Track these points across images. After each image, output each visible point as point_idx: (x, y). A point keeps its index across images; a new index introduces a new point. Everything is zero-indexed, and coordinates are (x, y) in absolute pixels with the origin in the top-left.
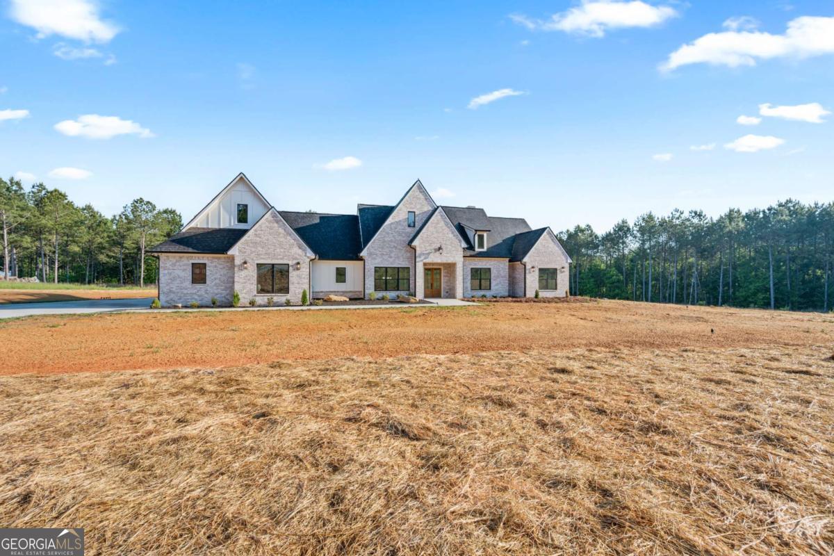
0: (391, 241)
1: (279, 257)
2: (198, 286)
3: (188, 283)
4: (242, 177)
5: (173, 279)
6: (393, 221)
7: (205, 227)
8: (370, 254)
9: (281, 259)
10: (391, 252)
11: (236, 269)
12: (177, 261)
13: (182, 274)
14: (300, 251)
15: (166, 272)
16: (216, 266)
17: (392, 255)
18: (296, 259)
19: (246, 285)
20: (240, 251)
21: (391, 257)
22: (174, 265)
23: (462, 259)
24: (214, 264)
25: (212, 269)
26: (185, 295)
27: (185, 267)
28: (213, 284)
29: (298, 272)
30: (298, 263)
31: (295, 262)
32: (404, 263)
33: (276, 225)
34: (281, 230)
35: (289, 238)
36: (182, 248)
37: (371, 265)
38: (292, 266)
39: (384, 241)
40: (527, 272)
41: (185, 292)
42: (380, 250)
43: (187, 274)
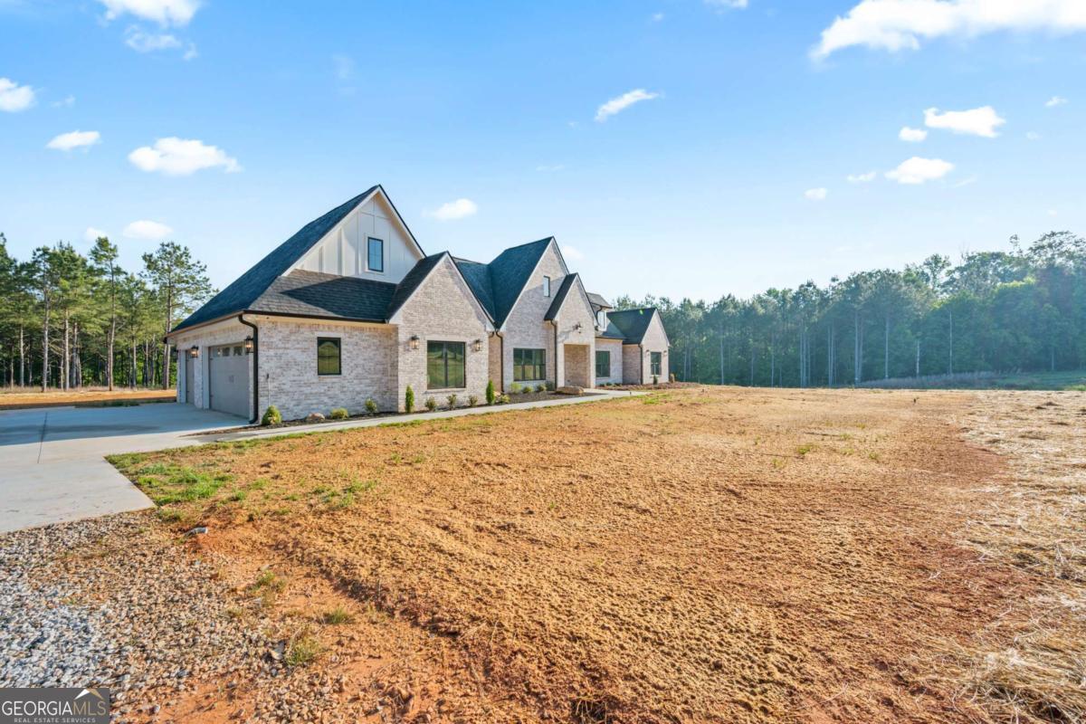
1: (455, 331)
2: (329, 379)
3: (312, 375)
4: (378, 193)
5: (287, 366)
6: (530, 288)
7: (316, 270)
8: (509, 330)
9: (458, 334)
10: (529, 328)
11: (401, 349)
12: (291, 333)
13: (300, 357)
14: (478, 323)
15: (272, 353)
16: (357, 344)
17: (530, 333)
18: (475, 335)
20: (406, 319)
21: (529, 335)
22: (285, 339)
23: (594, 340)
24: (355, 339)
25: (350, 348)
26: (307, 396)
27: (306, 345)
28: (353, 374)
29: (476, 356)
30: (477, 342)
31: (474, 339)
33: (451, 280)
34: (457, 289)
35: (466, 302)
36: (304, 308)
37: (509, 345)
38: (470, 345)
39: (522, 314)
40: (644, 355)
41: (307, 390)
42: (519, 325)
43: (309, 358)
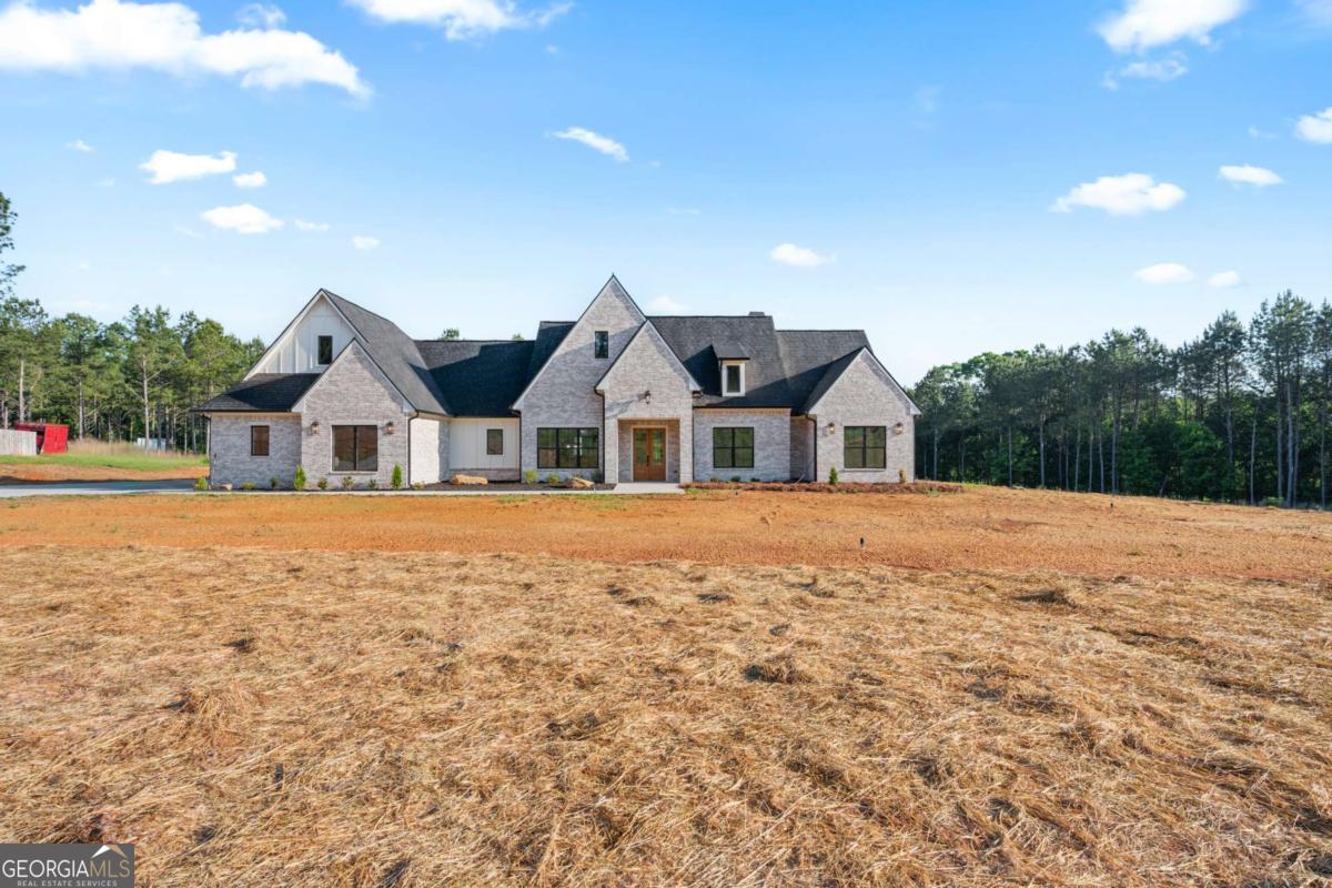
0: (566, 384)
1: (363, 415)
2: (259, 459)
3: (246, 455)
4: (322, 296)
5: (228, 449)
6: (568, 349)
7: (276, 372)
8: (530, 407)
9: (367, 418)
10: (565, 402)
11: (303, 434)
12: (232, 423)
13: (239, 442)
14: (393, 406)
15: (219, 439)
16: (282, 430)
17: (567, 407)
18: (388, 417)
19: (318, 456)
20: (309, 407)
21: (565, 411)
22: (228, 428)
23: (690, 411)
24: (280, 427)
25: (276, 433)
26: (243, 471)
27: (241, 432)
28: (278, 456)
29: (390, 438)
30: (391, 424)
31: (386, 422)
32: (587, 421)
33: (359, 366)
34: (366, 374)
35: (377, 384)
36: (237, 404)
37: (532, 423)
38: (382, 428)
39: (553, 384)
40: (819, 433)
41: (242, 467)
42: (547, 399)
43: (245, 442)
